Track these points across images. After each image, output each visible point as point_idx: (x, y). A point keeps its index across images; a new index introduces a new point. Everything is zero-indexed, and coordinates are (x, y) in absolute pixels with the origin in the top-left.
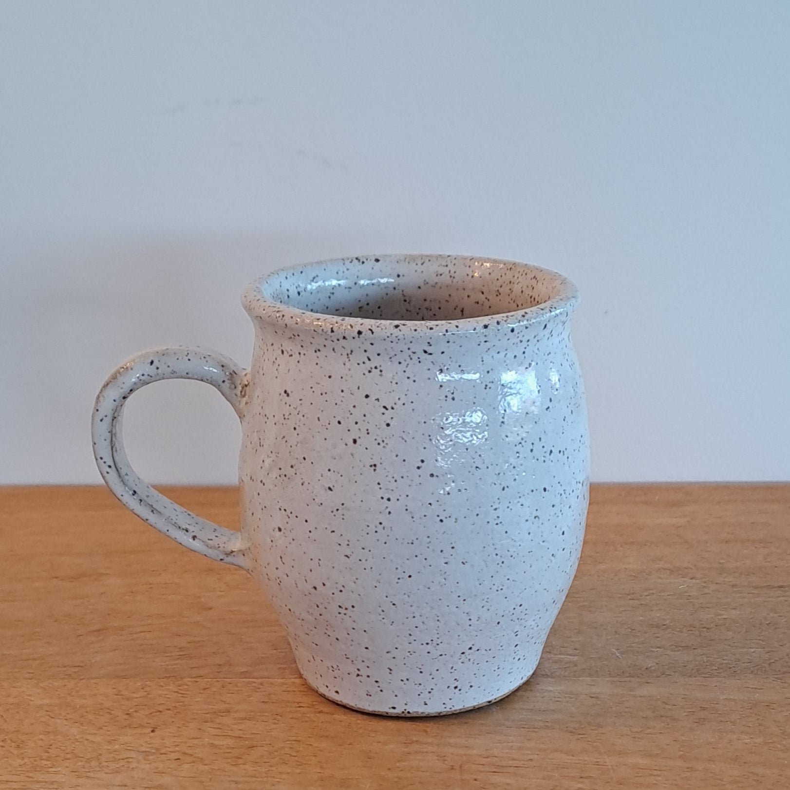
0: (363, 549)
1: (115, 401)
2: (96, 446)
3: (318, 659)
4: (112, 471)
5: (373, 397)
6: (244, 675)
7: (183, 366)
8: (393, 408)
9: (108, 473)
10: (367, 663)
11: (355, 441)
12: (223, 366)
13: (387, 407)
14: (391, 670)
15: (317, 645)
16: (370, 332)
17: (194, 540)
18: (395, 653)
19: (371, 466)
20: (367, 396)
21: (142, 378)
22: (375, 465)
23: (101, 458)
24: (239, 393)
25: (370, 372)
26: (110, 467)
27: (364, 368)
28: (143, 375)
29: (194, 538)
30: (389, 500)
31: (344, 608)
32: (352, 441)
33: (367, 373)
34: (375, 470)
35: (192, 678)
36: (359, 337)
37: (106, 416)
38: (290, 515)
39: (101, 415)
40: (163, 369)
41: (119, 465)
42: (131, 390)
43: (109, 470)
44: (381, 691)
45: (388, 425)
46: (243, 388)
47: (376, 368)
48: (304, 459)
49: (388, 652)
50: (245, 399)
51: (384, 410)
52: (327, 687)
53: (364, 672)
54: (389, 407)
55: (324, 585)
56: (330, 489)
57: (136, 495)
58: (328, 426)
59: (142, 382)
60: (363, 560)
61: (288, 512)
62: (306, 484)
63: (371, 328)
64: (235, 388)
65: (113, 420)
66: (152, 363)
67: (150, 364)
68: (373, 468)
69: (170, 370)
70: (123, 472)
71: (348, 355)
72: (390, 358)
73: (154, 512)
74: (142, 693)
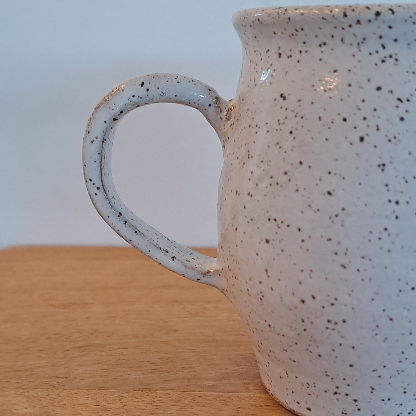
0: (363, 258)
1: (105, 122)
2: (86, 168)
3: (292, 376)
4: (100, 193)
5: (385, 90)
6: (212, 388)
7: (172, 89)
8: (408, 100)
9: (96, 194)
10: (348, 381)
11: (362, 139)
12: (210, 90)
13: (402, 99)
14: (373, 389)
15: (294, 361)
16: (390, 12)
17: (173, 260)
18: (382, 371)
19: (379, 166)
20: (379, 89)
21: (133, 99)
22: (384, 165)
23: (91, 180)
24: (224, 117)
25: (383, 61)
26: (98, 188)
27: (377, 58)
28: (134, 96)
29: (173, 258)
30: (397, 203)
31: (333, 323)
32: (358, 139)
33: (379, 63)
34: (383, 170)
35: (165, 390)
36: (376, 19)
37: (97, 138)
38: (280, 225)
39: (91, 137)
40: (153, 91)
41: (107, 188)
42: (122, 112)
43: (97, 191)
44: (359, 410)
45: (402, 119)
46: (228, 111)
47: (391, 56)
48: (301, 163)
49: (374, 371)
50: (229, 123)
51: (398, 103)
52: (298, 403)
53: (343, 390)
54: (404, 99)
55: (314, 297)
56: (329, 193)
57: (121, 217)
58: (331, 126)
59: (132, 103)
60: (362, 270)
61: (279, 221)
62: (301, 190)
63: (392, 8)
64: (221, 111)
65: (103, 142)
66: (142, 84)
67: (140, 86)
68: (382, 167)
69: (159, 92)
70: (110, 195)
71: (359, 44)
72: (409, 44)
73: (138, 233)
74: (118, 405)
